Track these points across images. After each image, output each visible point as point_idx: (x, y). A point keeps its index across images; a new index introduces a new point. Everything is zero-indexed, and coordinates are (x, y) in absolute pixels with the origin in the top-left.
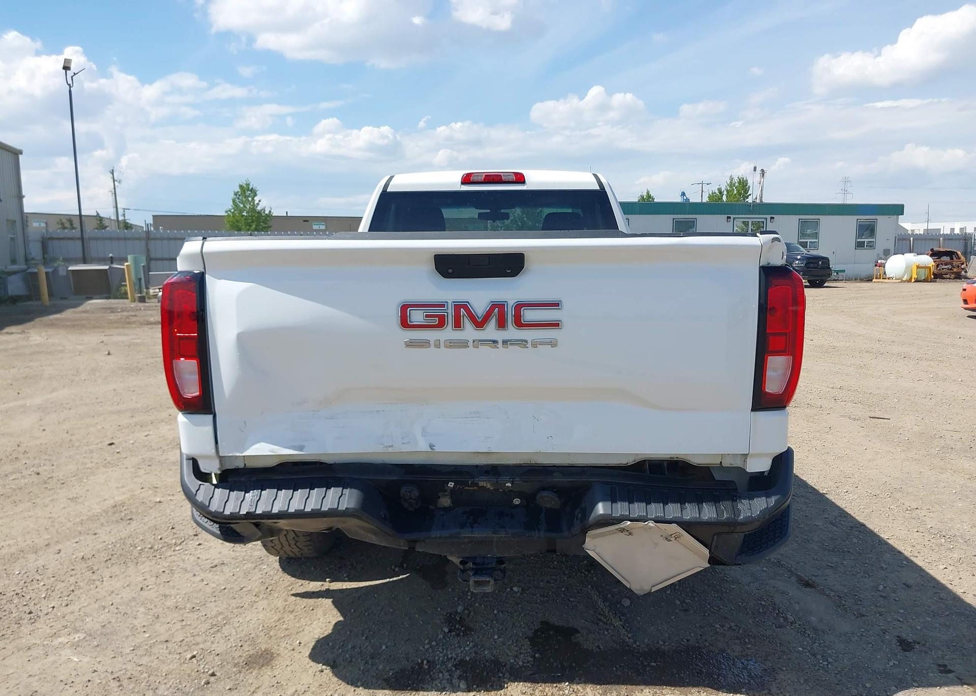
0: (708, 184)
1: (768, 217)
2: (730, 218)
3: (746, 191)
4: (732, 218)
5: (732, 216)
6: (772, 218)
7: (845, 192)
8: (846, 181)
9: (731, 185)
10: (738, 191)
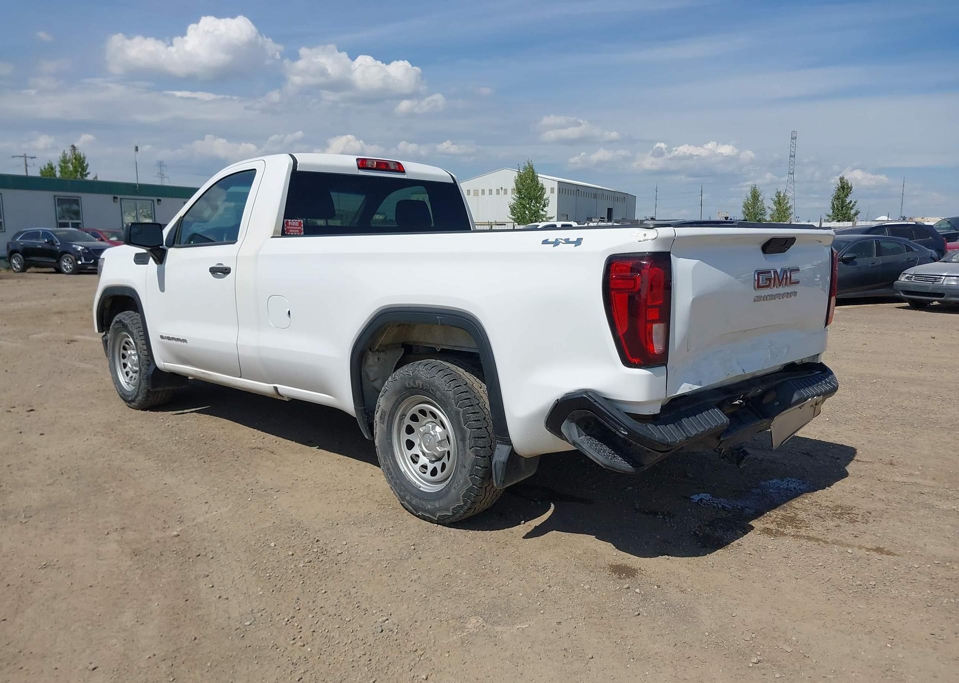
0: (32, 158)
1: (155, 199)
2: (117, 198)
3: (84, 169)
4: (119, 199)
5: (119, 197)
6: (159, 200)
7: (162, 176)
8: (161, 164)
9: (65, 161)
10: (75, 167)
